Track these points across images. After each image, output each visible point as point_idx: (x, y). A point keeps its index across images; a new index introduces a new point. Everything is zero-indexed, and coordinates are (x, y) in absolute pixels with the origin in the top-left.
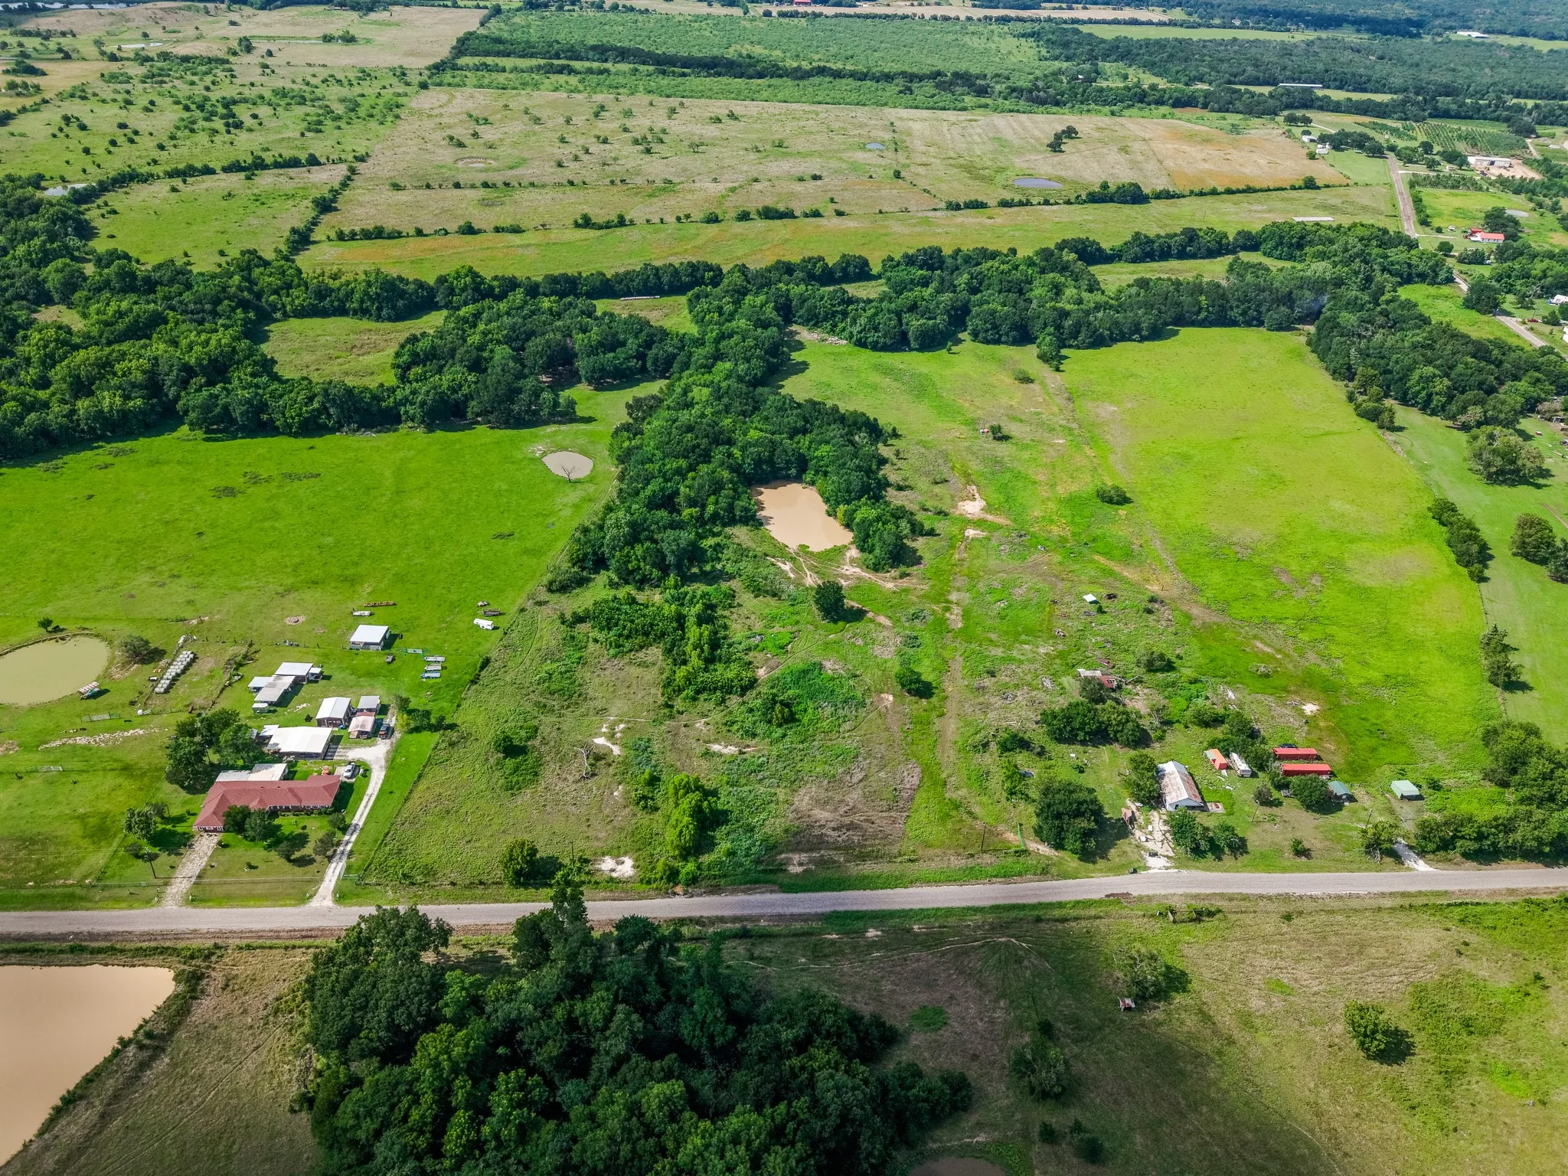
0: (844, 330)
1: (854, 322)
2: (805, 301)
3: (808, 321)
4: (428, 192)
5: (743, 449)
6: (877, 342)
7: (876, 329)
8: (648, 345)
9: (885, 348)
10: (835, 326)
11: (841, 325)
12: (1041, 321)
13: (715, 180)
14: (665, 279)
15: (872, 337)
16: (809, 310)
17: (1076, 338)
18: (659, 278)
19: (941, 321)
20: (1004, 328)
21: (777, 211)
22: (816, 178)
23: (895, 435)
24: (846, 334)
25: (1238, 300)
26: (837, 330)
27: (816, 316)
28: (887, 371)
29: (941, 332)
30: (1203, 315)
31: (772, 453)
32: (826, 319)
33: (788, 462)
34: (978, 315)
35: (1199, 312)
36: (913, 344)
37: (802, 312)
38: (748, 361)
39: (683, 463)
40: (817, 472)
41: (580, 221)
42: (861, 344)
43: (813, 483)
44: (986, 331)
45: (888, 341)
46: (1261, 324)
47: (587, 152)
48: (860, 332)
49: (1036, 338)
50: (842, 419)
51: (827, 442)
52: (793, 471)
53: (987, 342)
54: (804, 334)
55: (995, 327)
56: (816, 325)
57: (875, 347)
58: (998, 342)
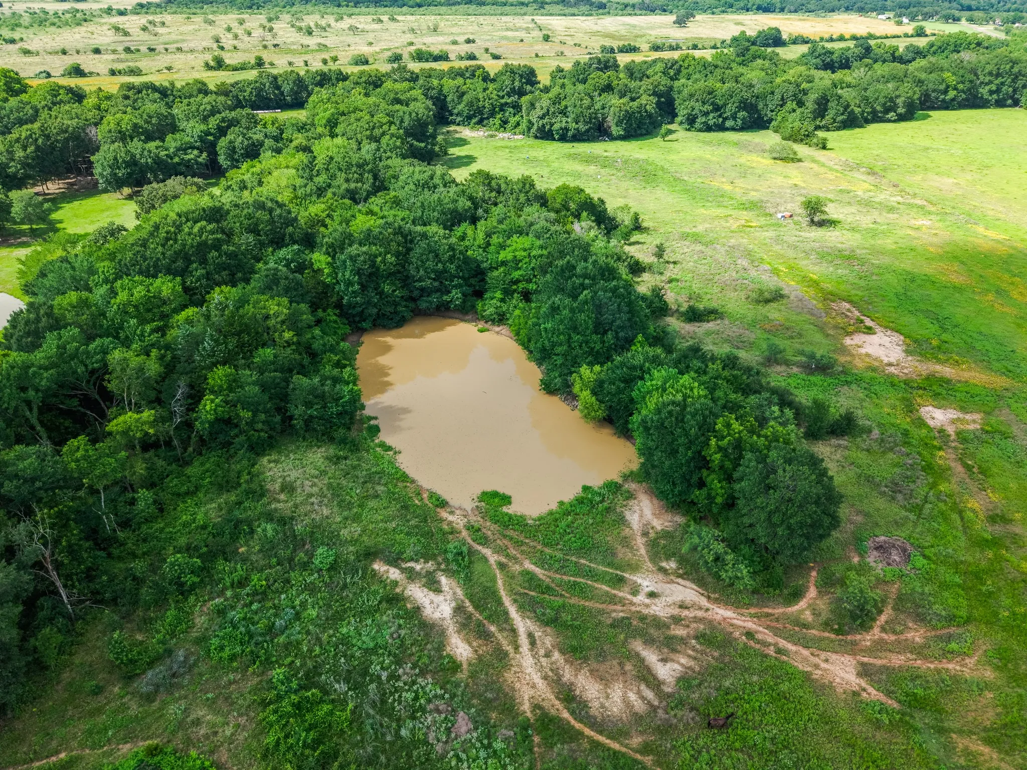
0: (518, 124)
1: (532, 105)
2: (463, 94)
3: (469, 118)
4: (63, 56)
5: (333, 250)
6: (567, 129)
7: (564, 113)
8: (222, 132)
9: (578, 138)
10: (505, 122)
11: (513, 120)
12: (778, 96)
13: (371, 44)
14: (286, 88)
15: (559, 123)
16: (470, 104)
17: (823, 117)
18: (278, 87)
19: (648, 102)
20: (730, 109)
21: (430, 54)
22: (468, 41)
23: (637, 227)
24: (524, 125)
25: (990, 74)
26: (509, 126)
27: (480, 111)
28: (589, 160)
29: (650, 116)
30: (952, 94)
31: (404, 256)
32: (492, 114)
33: (440, 276)
34: (691, 96)
35: (945, 92)
36: (615, 130)
37: (460, 107)
38: (377, 140)
39: (166, 286)
40: (508, 293)
41: (212, 63)
42: (545, 134)
43: (501, 319)
44: (706, 114)
45: (583, 127)
46: (1016, 103)
47: (249, 34)
48: (542, 118)
49: (770, 120)
50: (543, 200)
51: (521, 232)
52: (456, 295)
53: (709, 129)
54: (466, 132)
55: (717, 108)
56: (480, 122)
57: (564, 137)
58: (721, 128)
